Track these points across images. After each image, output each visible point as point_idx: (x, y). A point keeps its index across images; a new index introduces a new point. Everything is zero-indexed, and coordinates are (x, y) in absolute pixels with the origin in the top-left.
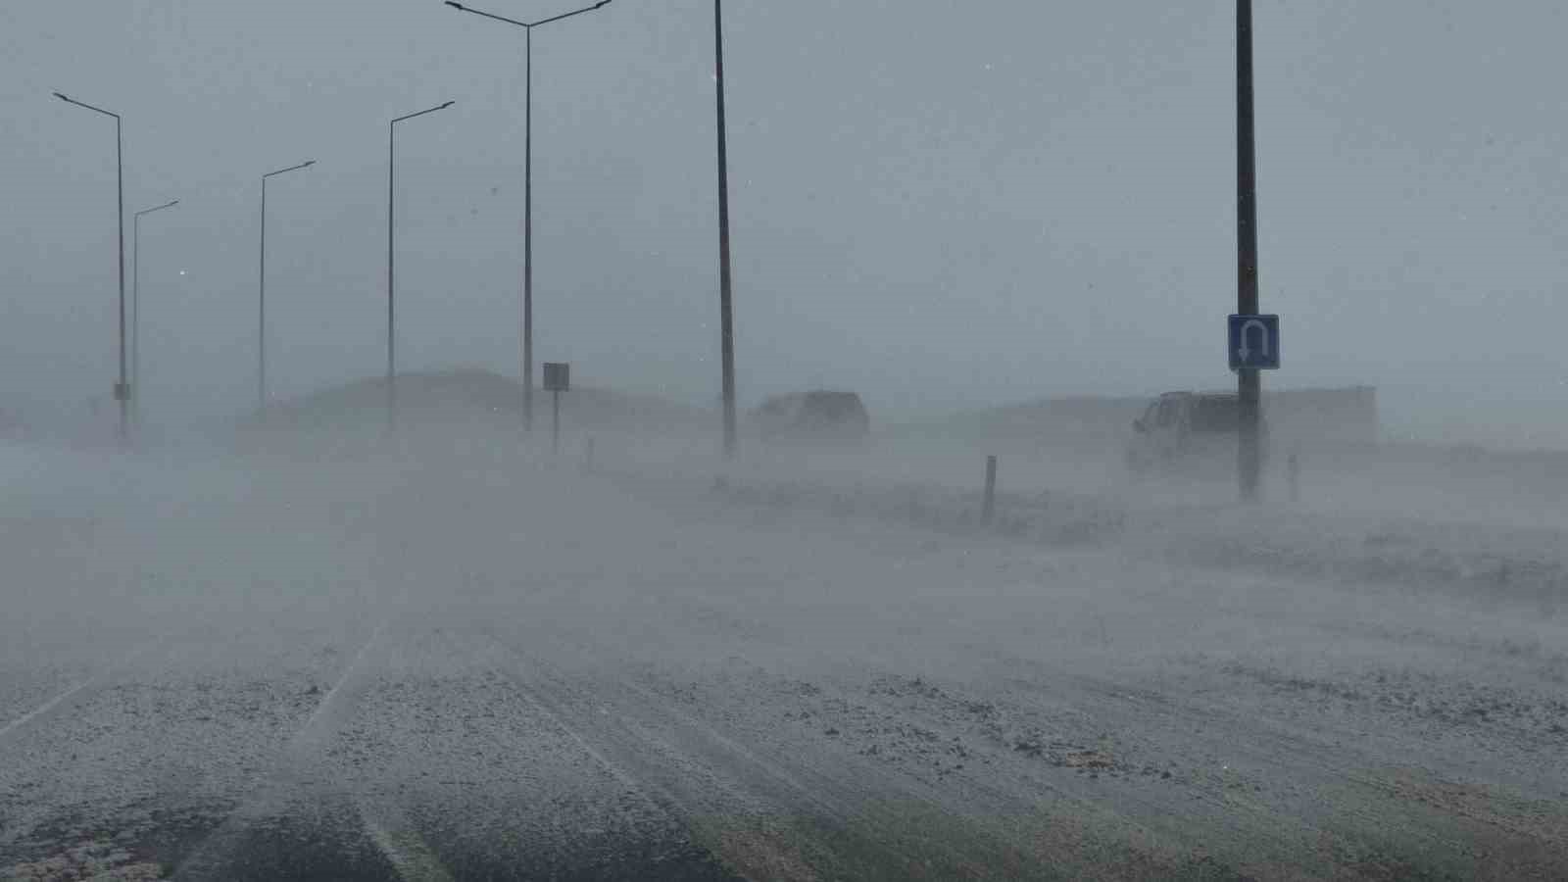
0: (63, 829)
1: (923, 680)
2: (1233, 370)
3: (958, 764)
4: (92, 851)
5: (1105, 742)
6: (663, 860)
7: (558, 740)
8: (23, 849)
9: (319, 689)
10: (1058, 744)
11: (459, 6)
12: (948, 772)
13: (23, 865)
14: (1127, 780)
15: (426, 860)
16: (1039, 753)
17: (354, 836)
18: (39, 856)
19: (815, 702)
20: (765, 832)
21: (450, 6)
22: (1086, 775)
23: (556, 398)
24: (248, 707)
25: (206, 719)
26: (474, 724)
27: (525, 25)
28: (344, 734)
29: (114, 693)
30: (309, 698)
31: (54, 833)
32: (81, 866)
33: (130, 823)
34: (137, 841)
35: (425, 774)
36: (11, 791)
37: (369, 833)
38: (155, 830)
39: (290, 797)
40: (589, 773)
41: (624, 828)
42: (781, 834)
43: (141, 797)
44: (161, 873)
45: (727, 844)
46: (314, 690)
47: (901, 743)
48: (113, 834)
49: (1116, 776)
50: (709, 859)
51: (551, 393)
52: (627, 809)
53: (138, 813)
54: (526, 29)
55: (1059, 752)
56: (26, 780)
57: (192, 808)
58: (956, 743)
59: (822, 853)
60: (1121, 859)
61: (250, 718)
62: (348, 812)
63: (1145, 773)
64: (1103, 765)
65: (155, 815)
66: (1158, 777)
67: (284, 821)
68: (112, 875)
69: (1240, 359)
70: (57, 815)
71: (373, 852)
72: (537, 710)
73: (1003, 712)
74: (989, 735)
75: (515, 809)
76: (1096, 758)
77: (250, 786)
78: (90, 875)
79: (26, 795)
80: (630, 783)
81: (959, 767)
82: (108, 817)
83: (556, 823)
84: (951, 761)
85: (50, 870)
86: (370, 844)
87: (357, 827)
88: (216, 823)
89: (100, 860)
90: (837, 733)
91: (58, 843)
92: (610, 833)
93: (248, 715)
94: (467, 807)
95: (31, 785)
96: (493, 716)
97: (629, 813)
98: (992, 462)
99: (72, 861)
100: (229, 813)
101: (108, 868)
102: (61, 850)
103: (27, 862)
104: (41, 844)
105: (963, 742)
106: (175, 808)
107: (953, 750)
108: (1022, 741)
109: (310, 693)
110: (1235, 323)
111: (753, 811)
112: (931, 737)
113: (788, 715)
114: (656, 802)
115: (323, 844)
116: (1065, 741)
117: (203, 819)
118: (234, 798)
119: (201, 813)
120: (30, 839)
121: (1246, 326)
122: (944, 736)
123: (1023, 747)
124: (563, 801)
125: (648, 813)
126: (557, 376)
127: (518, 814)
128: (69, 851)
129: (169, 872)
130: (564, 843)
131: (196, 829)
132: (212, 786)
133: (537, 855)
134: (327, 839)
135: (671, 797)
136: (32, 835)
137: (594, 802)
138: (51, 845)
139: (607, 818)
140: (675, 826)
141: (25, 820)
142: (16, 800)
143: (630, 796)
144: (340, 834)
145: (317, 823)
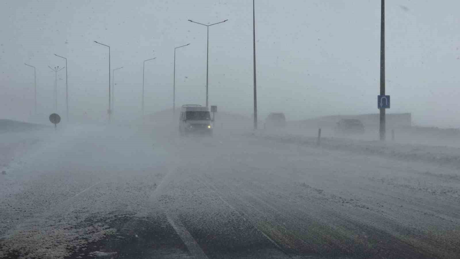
0: (92, 219)
2: (379, 108)
4: (100, 225)
8: (83, 224)
15: (183, 229)
17: (165, 222)
18: (86, 226)
21: (189, 21)
23: (214, 114)
26: (195, 193)
27: (207, 26)
28: (162, 196)
30: (154, 187)
31: (90, 220)
33: (109, 218)
34: (111, 223)
35: (183, 206)
36: (79, 209)
37: (168, 221)
38: (116, 220)
39: (149, 212)
40: (223, 206)
41: (233, 220)
42: (272, 222)
43: (112, 211)
44: (116, 231)
45: (258, 225)
46: (155, 185)
48: (105, 221)
50: (254, 229)
52: (233, 215)
53: (111, 216)
57: (125, 215)
62: (163, 216)
65: (115, 216)
68: (104, 231)
69: (380, 106)
70: (91, 216)
71: (170, 227)
77: (139, 209)
78: (99, 231)
79: (84, 210)
80: (234, 209)
82: (104, 217)
83: (216, 218)
85: (89, 230)
87: (166, 220)
88: (131, 218)
91: (91, 223)
92: (229, 222)
94: (193, 215)
95: (85, 208)
97: (234, 216)
98: (320, 130)
100: (134, 216)
101: (103, 230)
102: (92, 225)
103: (83, 228)
104: (87, 223)
106: (120, 214)
110: (379, 97)
111: (265, 216)
114: (241, 214)
115: (157, 224)
117: (127, 217)
118: (135, 212)
119: (127, 216)
121: (382, 98)
124: (217, 213)
125: (239, 217)
126: (214, 109)
127: (206, 217)
128: (94, 225)
129: (118, 231)
130: (218, 224)
131: (126, 219)
132: (129, 208)
133: (211, 228)
134: (158, 223)
135: (244, 213)
136: (85, 221)
137: (225, 214)
138: (89, 223)
139: (228, 218)
140: (245, 220)
141: (83, 217)
142: (81, 212)
143: (234, 212)
144: (161, 221)
145: (156, 219)
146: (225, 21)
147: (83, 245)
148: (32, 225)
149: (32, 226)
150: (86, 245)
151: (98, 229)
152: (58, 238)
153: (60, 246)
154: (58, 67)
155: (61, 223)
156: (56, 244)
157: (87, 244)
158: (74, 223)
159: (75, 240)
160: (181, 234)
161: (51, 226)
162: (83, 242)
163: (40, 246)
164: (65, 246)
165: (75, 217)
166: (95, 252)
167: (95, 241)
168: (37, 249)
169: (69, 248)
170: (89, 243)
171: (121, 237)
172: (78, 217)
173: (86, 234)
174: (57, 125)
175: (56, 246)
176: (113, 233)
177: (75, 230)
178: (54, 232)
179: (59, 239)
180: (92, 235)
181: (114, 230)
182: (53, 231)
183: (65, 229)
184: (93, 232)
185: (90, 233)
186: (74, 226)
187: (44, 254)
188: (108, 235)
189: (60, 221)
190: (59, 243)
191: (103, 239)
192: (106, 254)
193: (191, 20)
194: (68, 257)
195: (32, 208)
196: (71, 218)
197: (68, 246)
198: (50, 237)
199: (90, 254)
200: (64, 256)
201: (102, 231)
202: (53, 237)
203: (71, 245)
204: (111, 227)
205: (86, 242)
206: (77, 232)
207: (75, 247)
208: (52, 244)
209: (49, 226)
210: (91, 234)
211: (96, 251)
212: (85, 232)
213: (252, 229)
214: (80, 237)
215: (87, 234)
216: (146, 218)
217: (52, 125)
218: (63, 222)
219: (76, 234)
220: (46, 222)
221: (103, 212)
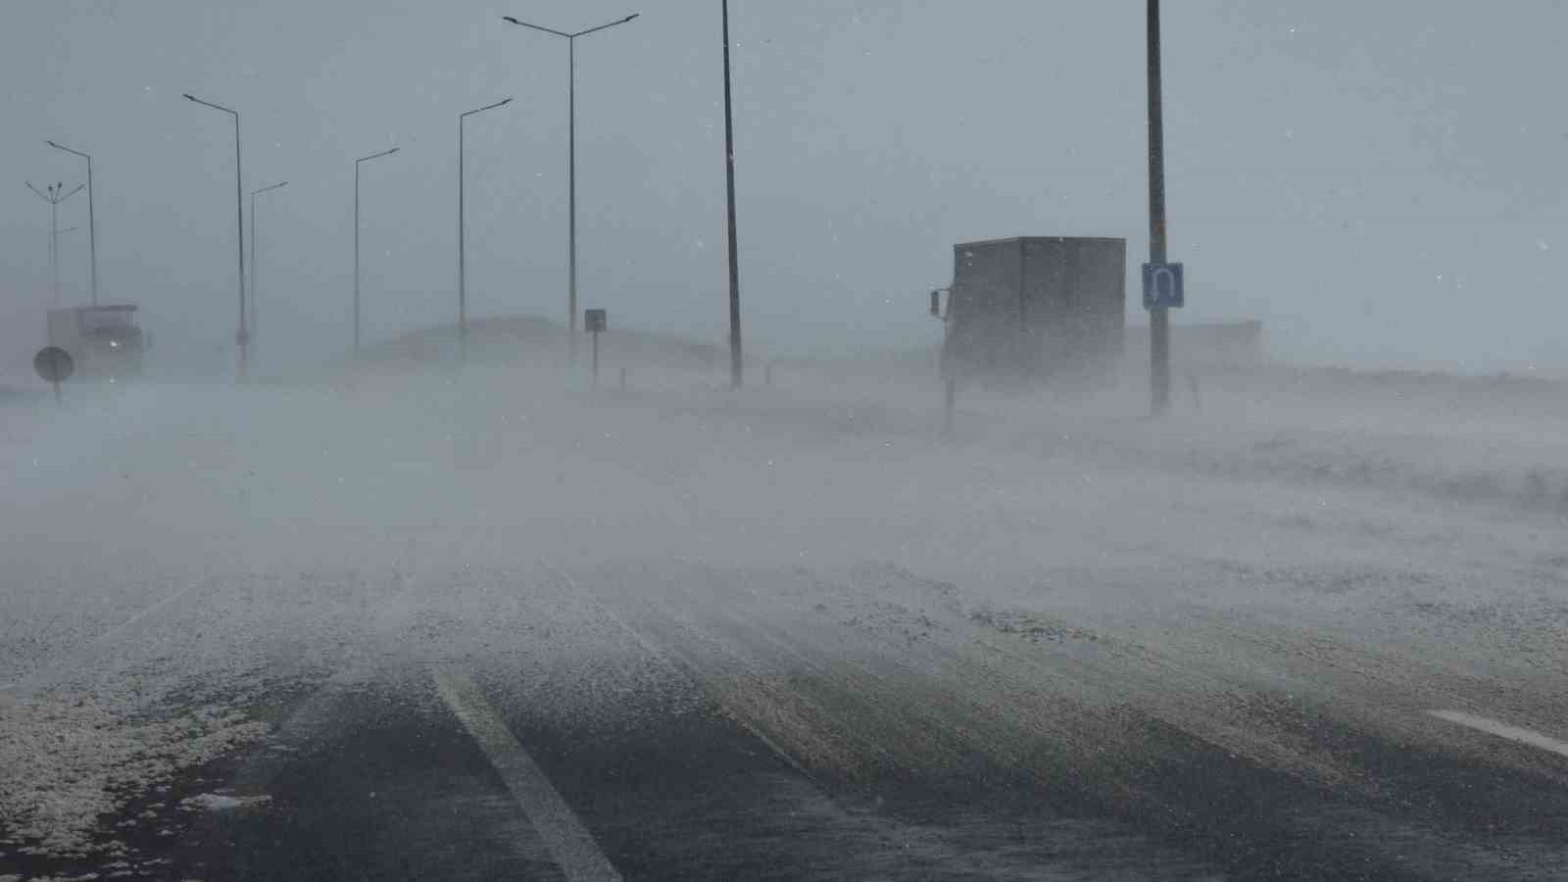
0: (188, 695)
1: (895, 564)
2: (1146, 308)
3: (924, 632)
4: (213, 712)
6: (681, 714)
8: (158, 712)
10: (1006, 614)
11: (514, 21)
12: (915, 639)
13: (156, 725)
14: (1061, 642)
15: (487, 715)
16: (990, 622)
17: (429, 697)
18: (169, 717)
19: (806, 582)
20: (766, 690)
21: (506, 21)
23: (596, 336)
27: (567, 36)
28: (421, 613)
31: (182, 698)
32: (203, 725)
33: (244, 690)
35: (488, 646)
36: (147, 664)
37: (439, 695)
38: (266, 695)
39: (375, 667)
40: (621, 643)
41: (651, 684)
42: (778, 690)
43: (254, 667)
44: (269, 730)
45: (734, 700)
47: (876, 615)
48: (232, 698)
49: (1051, 639)
50: (719, 712)
51: (591, 334)
52: (652, 672)
53: (251, 681)
54: (569, 39)
55: (1006, 620)
56: (159, 655)
57: (297, 677)
58: (922, 614)
59: (812, 706)
60: (1056, 708)
62: (424, 678)
63: (1075, 637)
64: (1042, 631)
65: (265, 683)
66: (1087, 639)
67: (372, 685)
68: (230, 732)
69: (1152, 300)
70: (184, 685)
71: (444, 711)
73: (959, 589)
74: (948, 608)
75: (561, 674)
76: (1035, 625)
77: (344, 657)
78: (212, 732)
79: (158, 667)
80: (655, 651)
81: (924, 634)
82: (227, 685)
83: (594, 682)
84: (918, 629)
85: (178, 729)
86: (442, 704)
87: (431, 689)
88: (316, 689)
89: (219, 719)
90: (824, 607)
91: (184, 707)
92: (638, 692)
94: (522, 672)
95: (163, 659)
97: (654, 675)
99: (196, 720)
100: (326, 679)
101: (226, 726)
102: (187, 712)
103: (157, 722)
104: (171, 707)
105: (928, 614)
106: (281, 677)
107: (919, 620)
108: (976, 613)
110: (1147, 270)
111: (756, 673)
112: (902, 610)
114: (676, 666)
115: (402, 704)
116: (1011, 612)
117: (304, 686)
118: (330, 667)
119: (305, 680)
120: (162, 704)
121: (1156, 273)
122: (912, 609)
123: (977, 617)
124: (599, 666)
125: (669, 676)
126: (595, 320)
127: (563, 677)
128: (195, 713)
129: (276, 729)
130: (601, 700)
131: (298, 694)
132: (312, 657)
133: (578, 711)
134: (406, 700)
135: (688, 662)
136: (163, 700)
137: (626, 667)
138: (179, 709)
139: (636, 679)
140: (691, 685)
141: (158, 688)
142: (150, 671)
143: (655, 661)
144: (417, 695)
145: (398, 687)
146: (628, 19)
147: (161, 775)
150: (169, 776)
151: (208, 724)
152: (77, 757)
153: (83, 782)
154: (60, 185)
155: (85, 709)
156: (71, 774)
157: (172, 774)
158: (129, 709)
159: (130, 761)
160: (482, 733)
161: (52, 718)
162: (159, 766)
163: (20, 783)
164: (101, 779)
165: (132, 690)
166: (199, 798)
167: (198, 763)
168: (10, 791)
169: (114, 785)
170: (179, 771)
171: (284, 747)
172: (142, 688)
173: (168, 742)
174: (62, 385)
175: (72, 782)
176: (256, 736)
177: (133, 731)
178: (61, 739)
179: (79, 761)
180: (189, 745)
181: (261, 727)
182: (58, 734)
183: (98, 728)
184: (193, 735)
185: (181, 739)
186: (129, 718)
187: (33, 806)
188: (241, 743)
189: (81, 704)
190: (83, 771)
191: (223, 755)
192: (235, 802)
193: (514, 18)
194: (110, 814)
196: (118, 693)
197: (110, 780)
198: (50, 753)
199: (186, 805)
200: (97, 814)
201: (220, 734)
202: (62, 752)
203: (121, 776)
204: (252, 718)
205: (170, 768)
206: (140, 736)
207: (133, 782)
208: (56, 775)
209: (46, 719)
210: (187, 740)
211: (204, 795)
212: (166, 736)
213: (713, 714)
214: (150, 753)
215: (172, 741)
216: (365, 685)
217: (48, 385)
218: (93, 707)
219: (135, 742)
220: (35, 708)
221: (224, 671)
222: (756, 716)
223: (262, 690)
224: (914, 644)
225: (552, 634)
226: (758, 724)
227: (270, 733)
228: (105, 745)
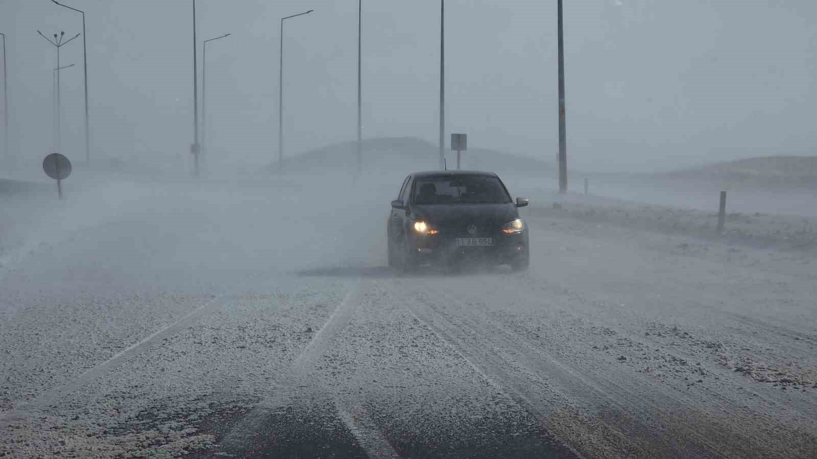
0: (155, 413)
1: (678, 328)
3: (699, 379)
4: (173, 426)
5: (792, 367)
6: (518, 435)
7: (456, 361)
8: (132, 425)
9: (313, 330)
10: (762, 368)
12: (692, 385)
13: (131, 434)
14: (804, 391)
15: (375, 434)
16: (749, 373)
17: (332, 419)
18: (141, 429)
19: (613, 340)
20: (580, 419)
22: (779, 387)
23: (459, 153)
24: (268, 340)
25: (243, 347)
26: (405, 351)
28: (326, 357)
29: (188, 331)
30: (306, 335)
31: (150, 415)
32: (166, 436)
33: (195, 411)
34: (200, 421)
35: (374, 381)
36: (125, 390)
37: (339, 417)
38: (210, 415)
39: (293, 395)
40: (474, 381)
41: (495, 414)
42: (590, 420)
43: (204, 394)
44: (214, 441)
45: (557, 427)
46: (310, 330)
47: (664, 366)
48: (186, 417)
50: (546, 435)
51: (456, 152)
52: (497, 404)
53: (201, 404)
55: (763, 372)
56: (134, 383)
57: (234, 402)
58: (698, 366)
59: (615, 432)
60: (799, 440)
61: (270, 346)
62: (328, 404)
64: (790, 382)
65: (211, 405)
67: (289, 409)
68: (186, 441)
70: (152, 406)
71: (342, 430)
72: (443, 342)
73: (727, 348)
74: (719, 362)
75: (429, 403)
76: (786, 378)
77: (269, 388)
78: (171, 441)
80: (499, 387)
81: (700, 381)
82: (183, 406)
83: (454, 411)
84: (695, 377)
85: (148, 438)
86: (341, 424)
87: (334, 413)
88: (248, 411)
89: (177, 432)
90: (625, 359)
91: (152, 422)
92: (486, 418)
93: (268, 345)
94: (400, 402)
95: (136, 386)
96: (417, 346)
97: (498, 406)
98: (723, 195)
99: (160, 432)
100: (256, 404)
101: (182, 437)
102: (154, 426)
103: (133, 433)
104: (142, 422)
105: (703, 366)
106: (223, 401)
107: (696, 371)
108: (739, 366)
109: (307, 332)
111: (573, 406)
112: (684, 363)
113: (596, 347)
114: (514, 400)
116: (766, 367)
117: (240, 408)
118: (260, 395)
119: (240, 404)
120: (136, 419)
122: (691, 362)
123: (740, 370)
124: (458, 398)
126: (459, 141)
127: (431, 406)
128: (159, 426)
129: (218, 440)
130: (458, 424)
131: (236, 414)
132: (246, 386)
133: (441, 432)
134: (315, 421)
135: (523, 397)
137: (477, 400)
138: (148, 423)
139: (485, 409)
140: (526, 414)
141: (133, 408)
142: (128, 395)
143: (500, 396)
144: (323, 417)
145: (310, 411)
148: (10, 426)
149: (11, 429)
151: (169, 435)
154: (62, 33)
155: (79, 422)
158: (112, 423)
160: (371, 447)
165: (114, 409)
171: (224, 453)
172: (121, 408)
174: (64, 182)
176: (205, 445)
177: (114, 438)
178: (63, 443)
182: (60, 440)
183: (89, 436)
184: (159, 443)
185: (149, 445)
186: (112, 429)
188: (194, 450)
189: (77, 418)
195: (8, 388)
196: (104, 411)
202: (62, 453)
204: (201, 431)
206: (120, 443)
209: (51, 428)
210: (153, 447)
212: (139, 443)
213: (542, 436)
215: (144, 447)
216: (285, 409)
217: (55, 181)
218: (84, 420)
219: (116, 447)
220: (44, 420)
221: (181, 396)
222: (573, 438)
223: (209, 411)
224: (692, 388)
225: (424, 374)
226: (574, 445)
227: (214, 443)
228: (94, 448)
